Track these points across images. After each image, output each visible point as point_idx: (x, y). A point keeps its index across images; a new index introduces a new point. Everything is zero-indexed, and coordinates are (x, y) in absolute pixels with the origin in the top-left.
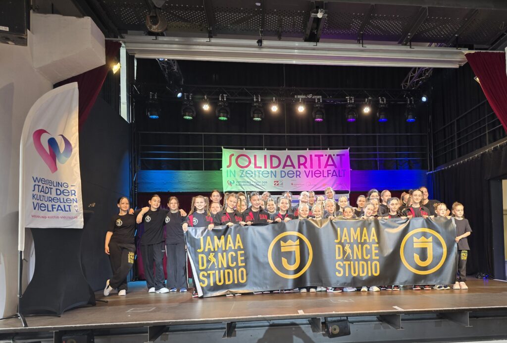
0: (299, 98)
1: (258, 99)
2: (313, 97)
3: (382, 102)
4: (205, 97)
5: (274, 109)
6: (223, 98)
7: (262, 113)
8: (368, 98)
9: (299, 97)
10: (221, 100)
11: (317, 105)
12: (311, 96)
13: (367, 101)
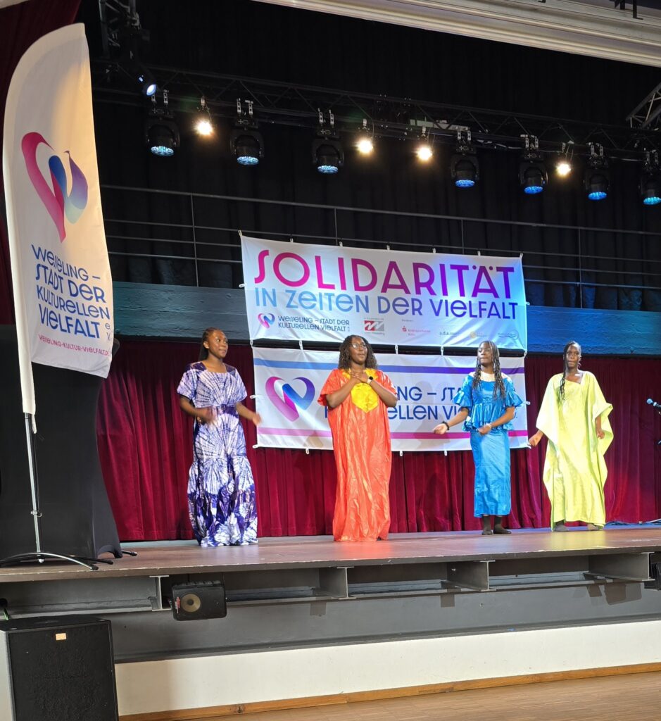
0: (421, 128)
1: (328, 120)
2: (451, 128)
3: (596, 154)
4: (203, 102)
5: (365, 147)
6: (245, 108)
7: (339, 154)
8: (566, 142)
10: (242, 114)
11: (461, 148)
12: (447, 125)
13: (566, 148)
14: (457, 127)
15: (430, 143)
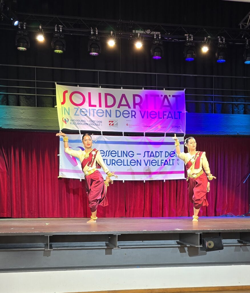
0: (138, 33)
1: (95, 32)
2: (152, 33)
3: (221, 42)
4: (40, 27)
5: (111, 43)
6: (58, 29)
7: (99, 48)
8: (207, 37)
9: (137, 31)
10: (57, 31)
11: (156, 42)
12: (150, 32)
13: (207, 39)
14: (154, 33)
15: (142, 41)
